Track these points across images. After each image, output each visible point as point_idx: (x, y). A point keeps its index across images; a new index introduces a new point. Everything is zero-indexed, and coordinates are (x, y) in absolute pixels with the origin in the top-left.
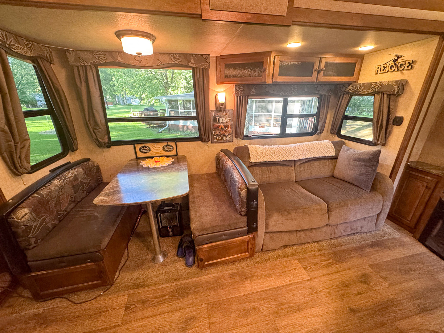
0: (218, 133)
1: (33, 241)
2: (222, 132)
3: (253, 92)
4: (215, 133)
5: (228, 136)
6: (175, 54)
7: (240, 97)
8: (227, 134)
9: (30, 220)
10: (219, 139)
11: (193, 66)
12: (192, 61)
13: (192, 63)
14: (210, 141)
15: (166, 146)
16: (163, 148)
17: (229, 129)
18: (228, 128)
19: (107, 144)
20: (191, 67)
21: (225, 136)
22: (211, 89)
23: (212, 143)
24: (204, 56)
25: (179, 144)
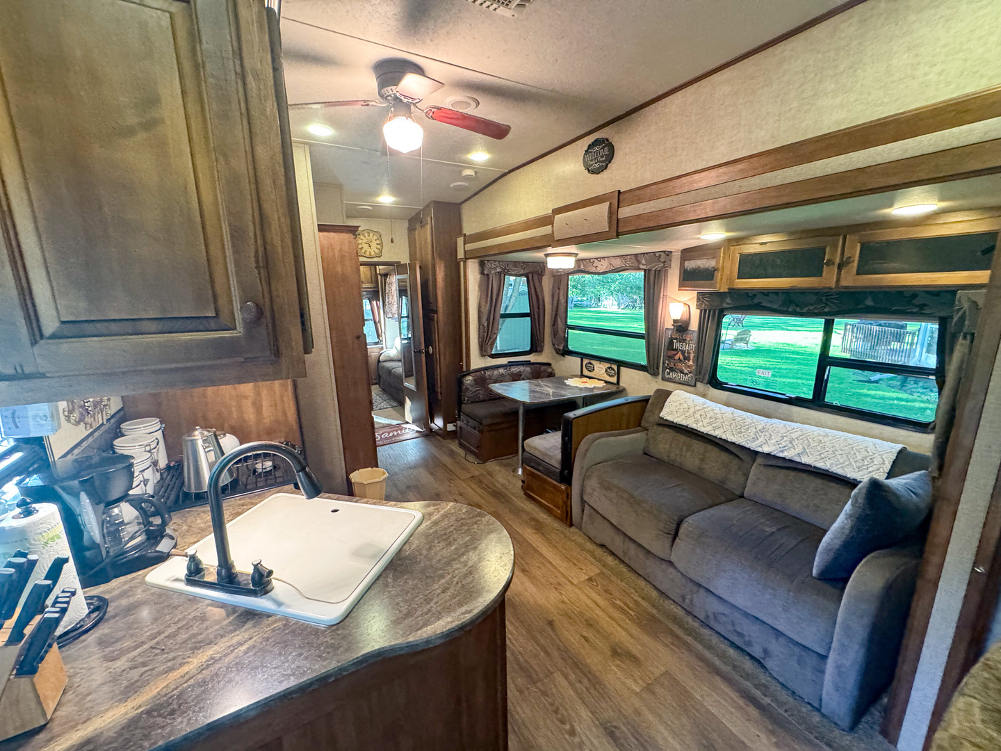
0: (672, 366)
1: (466, 399)
2: (680, 365)
3: (727, 304)
4: (668, 364)
5: (687, 374)
6: (627, 255)
7: (705, 311)
8: (686, 371)
9: (470, 385)
10: (672, 375)
11: (644, 267)
12: (644, 262)
13: (643, 265)
14: (660, 376)
15: (609, 368)
16: (606, 371)
17: (691, 363)
18: (689, 361)
19: (562, 352)
20: (642, 269)
21: (683, 373)
22: (670, 297)
23: (663, 379)
24: (657, 254)
25: (623, 369)
